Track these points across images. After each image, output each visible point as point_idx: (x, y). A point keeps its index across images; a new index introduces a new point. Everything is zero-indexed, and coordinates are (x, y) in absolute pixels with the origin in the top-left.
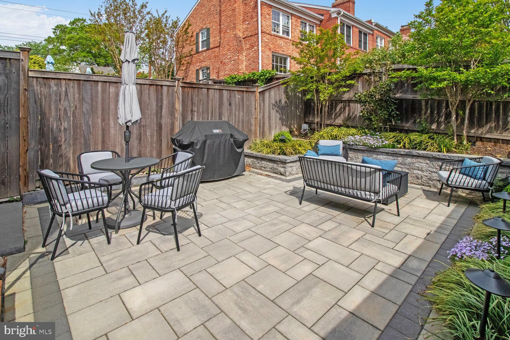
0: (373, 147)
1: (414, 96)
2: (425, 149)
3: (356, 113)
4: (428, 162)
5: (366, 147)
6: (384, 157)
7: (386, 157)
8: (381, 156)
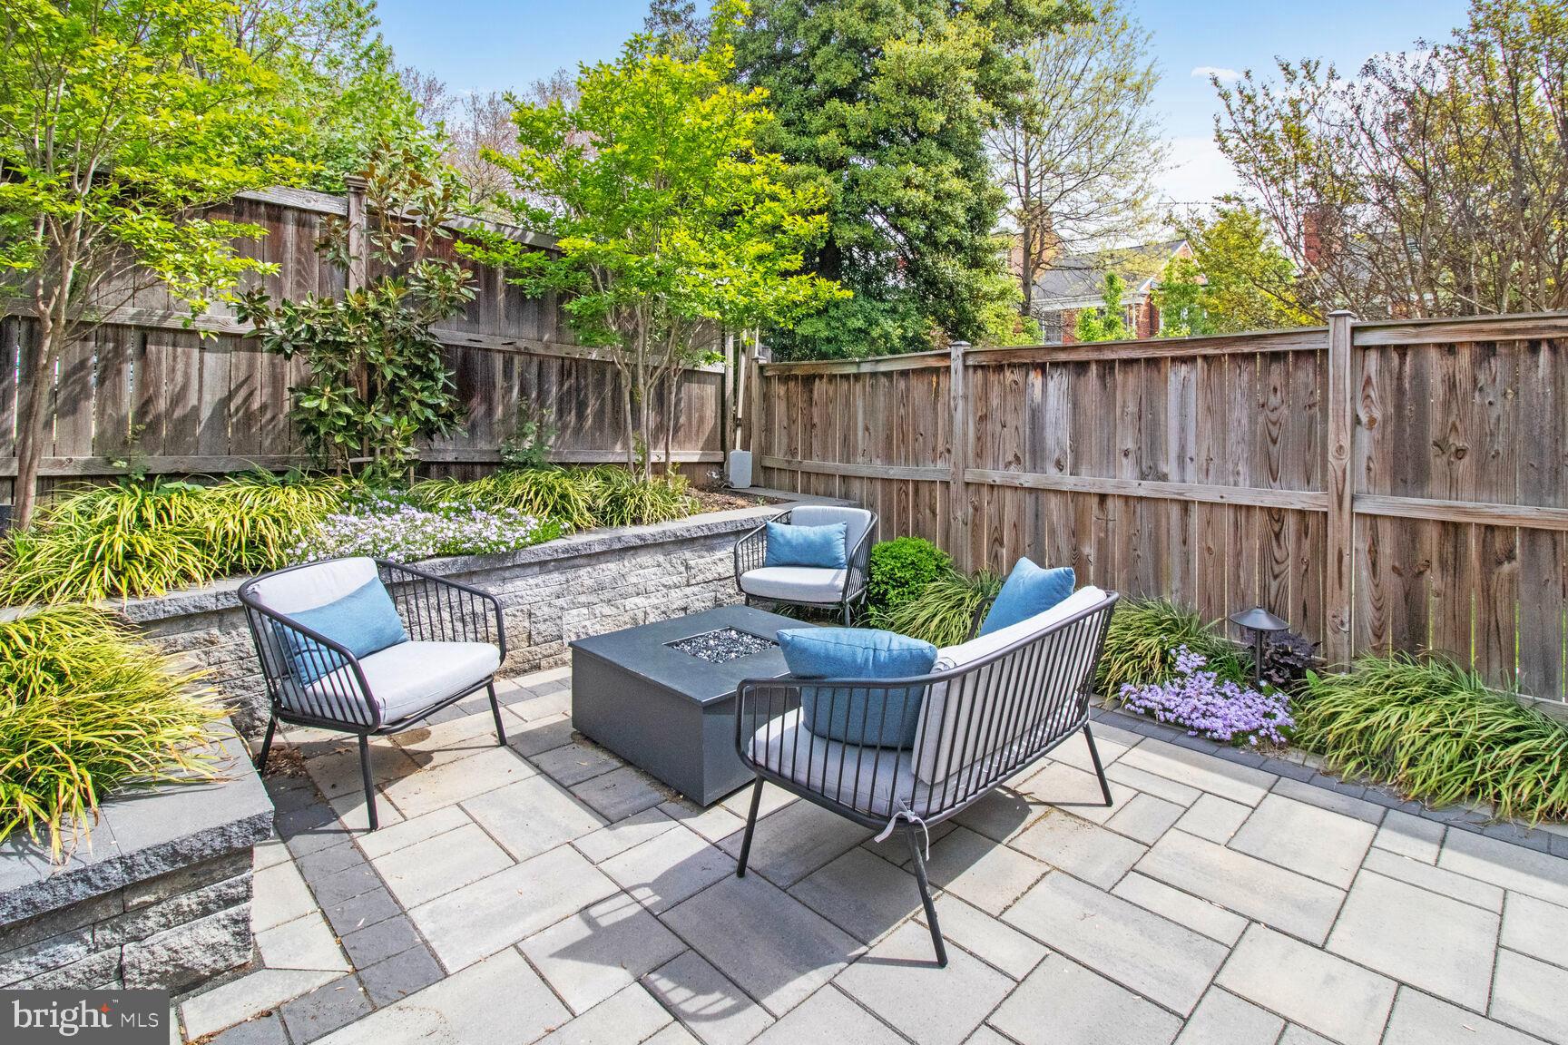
0: (503, 549)
1: (473, 336)
2: (637, 521)
3: (193, 401)
4: (661, 558)
5: (461, 559)
6: (531, 581)
7: (539, 580)
8: (519, 583)
